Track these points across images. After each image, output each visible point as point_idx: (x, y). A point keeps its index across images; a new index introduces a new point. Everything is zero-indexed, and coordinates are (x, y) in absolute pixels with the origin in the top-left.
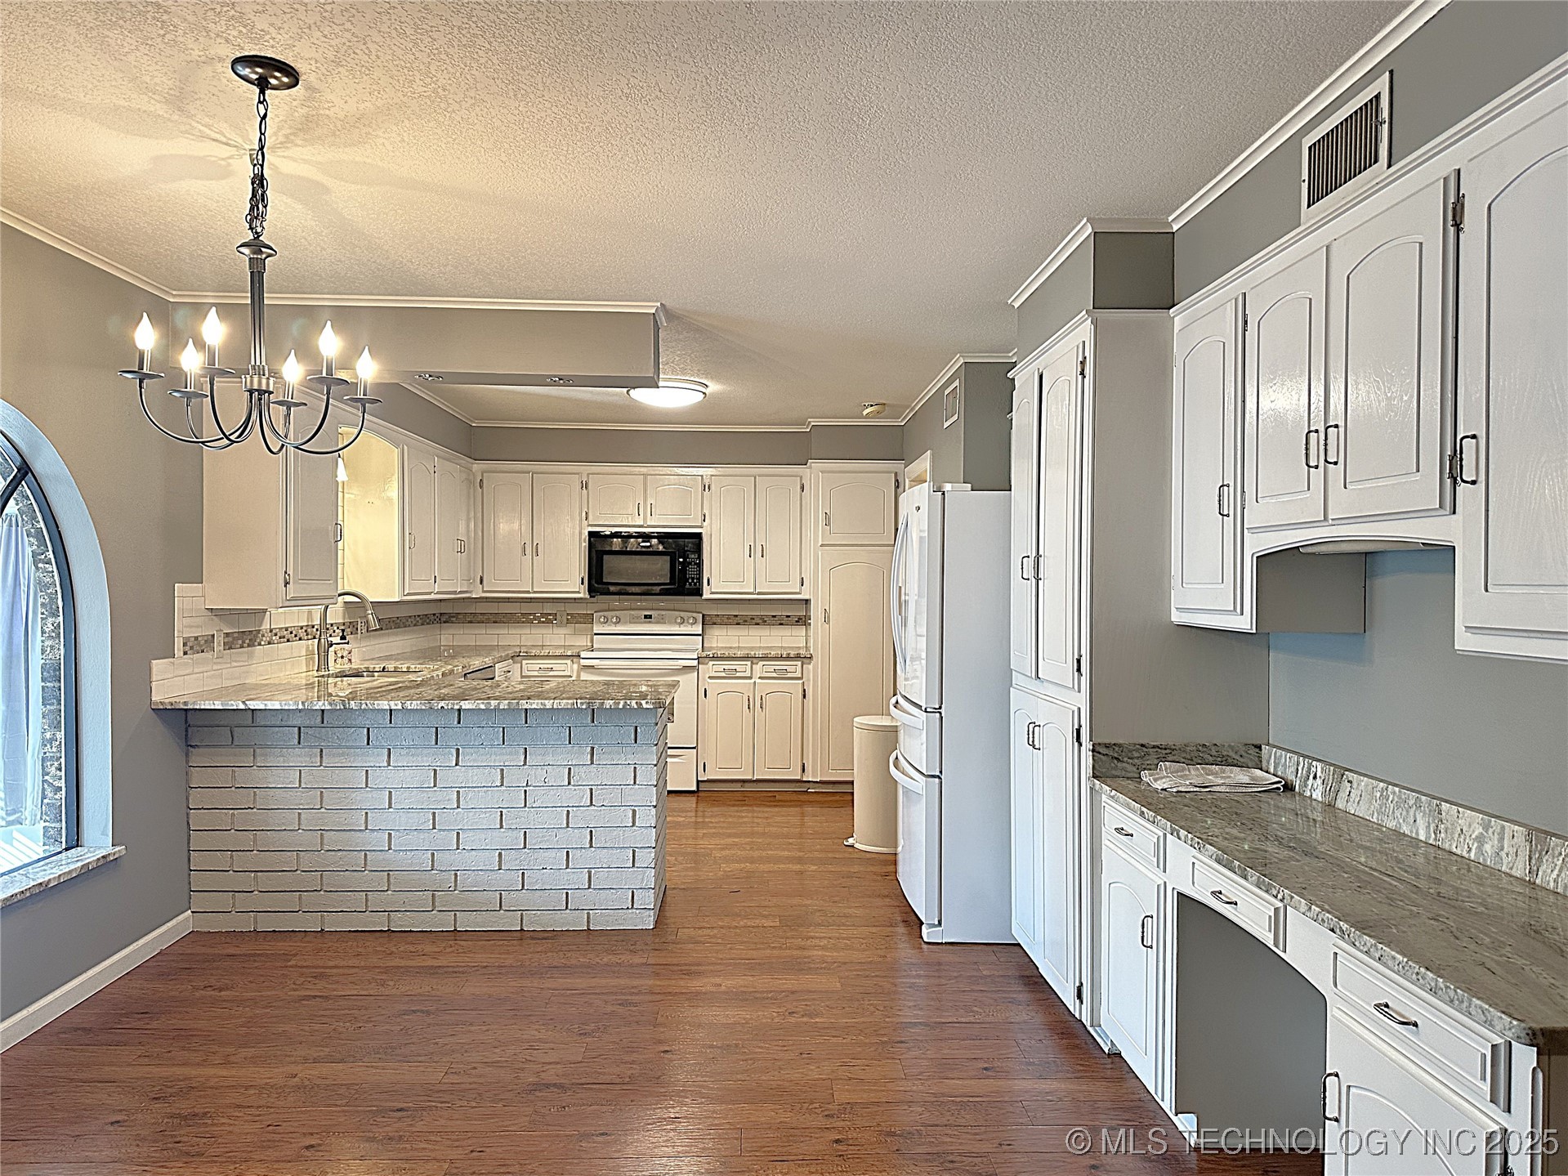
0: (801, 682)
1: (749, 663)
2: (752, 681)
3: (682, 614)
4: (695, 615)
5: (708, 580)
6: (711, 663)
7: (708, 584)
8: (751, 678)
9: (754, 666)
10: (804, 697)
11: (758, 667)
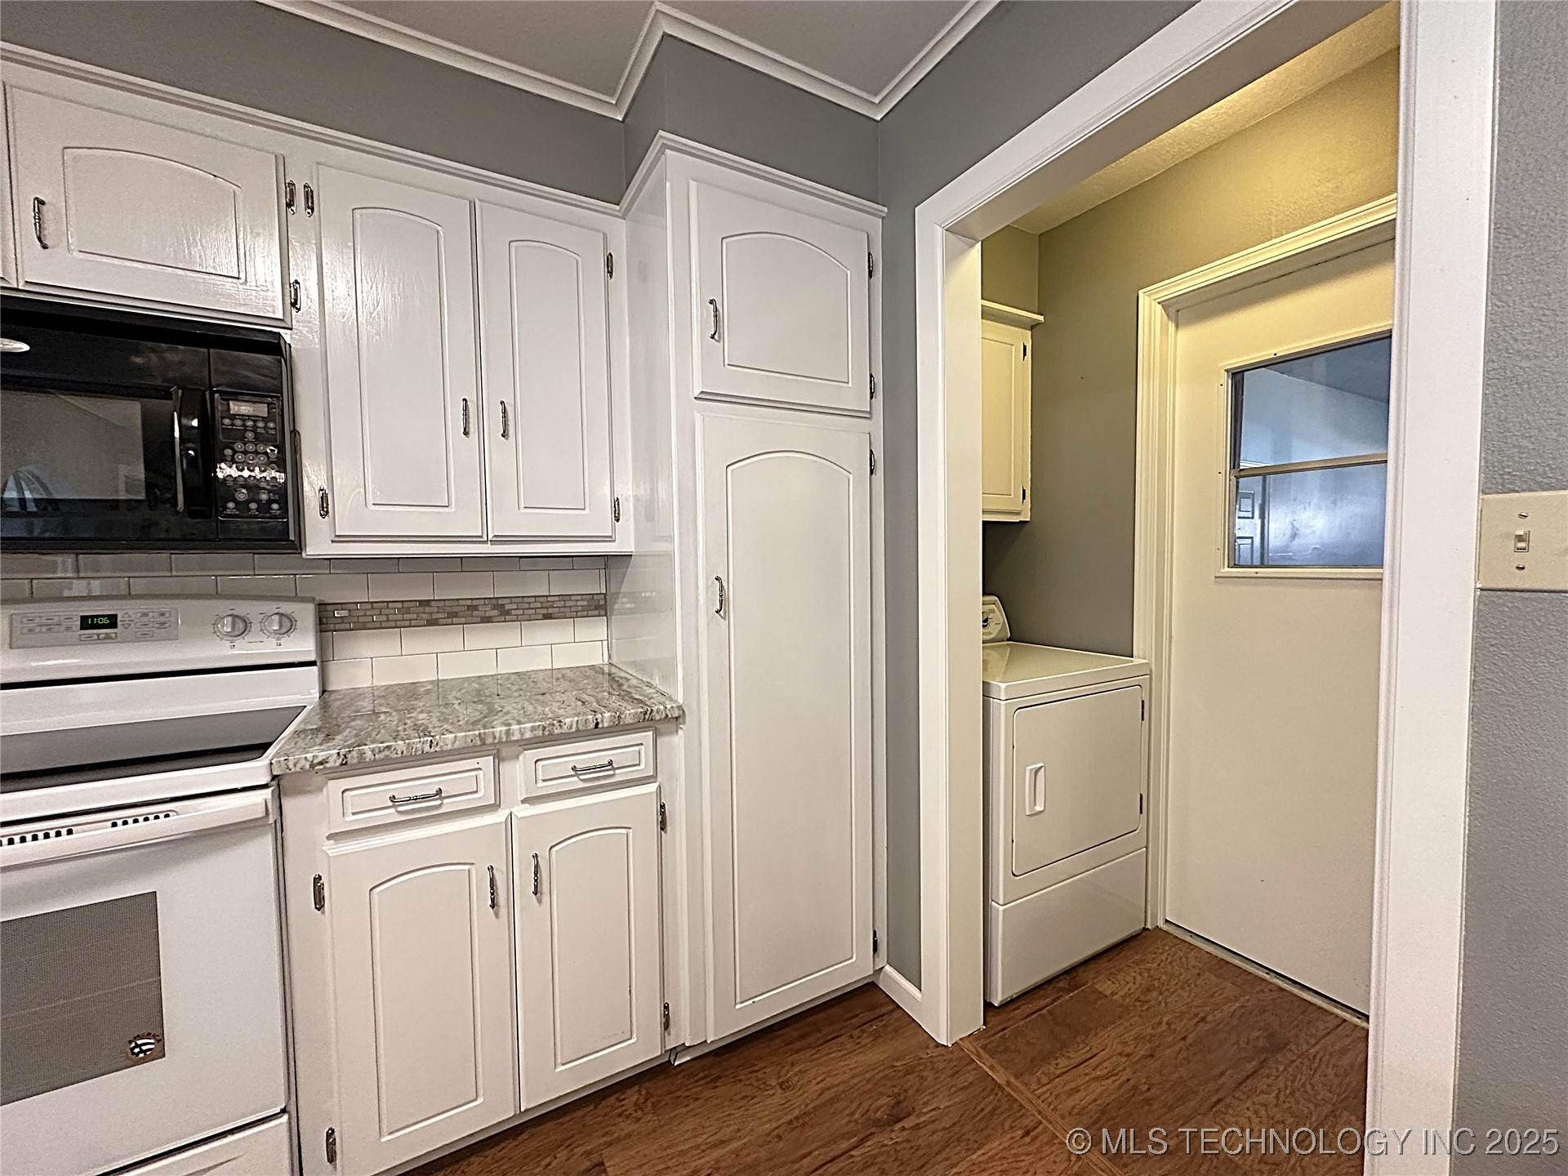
0: (652, 788)
1: (487, 762)
2: (500, 816)
3: (242, 608)
4: (286, 608)
5: (324, 499)
6: (335, 787)
7: (324, 511)
8: (495, 807)
9: (506, 768)
10: (663, 826)
11: (519, 771)
